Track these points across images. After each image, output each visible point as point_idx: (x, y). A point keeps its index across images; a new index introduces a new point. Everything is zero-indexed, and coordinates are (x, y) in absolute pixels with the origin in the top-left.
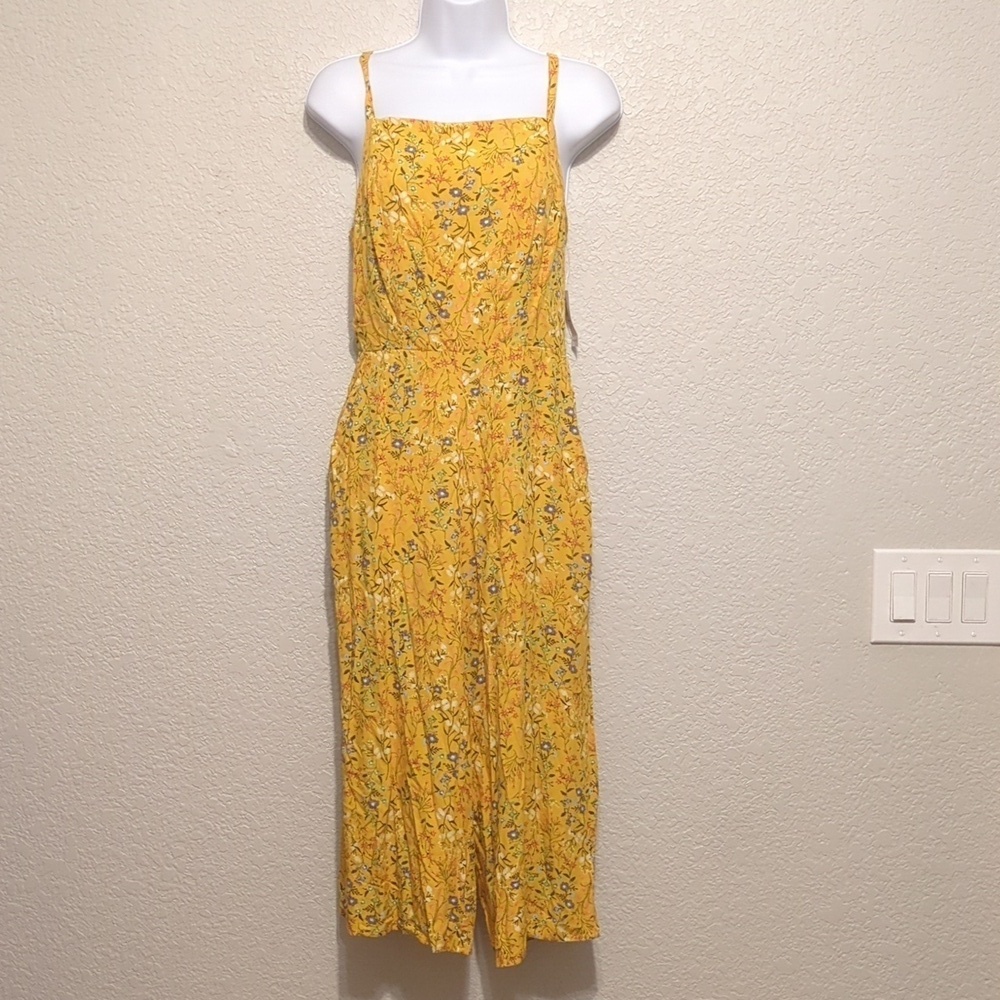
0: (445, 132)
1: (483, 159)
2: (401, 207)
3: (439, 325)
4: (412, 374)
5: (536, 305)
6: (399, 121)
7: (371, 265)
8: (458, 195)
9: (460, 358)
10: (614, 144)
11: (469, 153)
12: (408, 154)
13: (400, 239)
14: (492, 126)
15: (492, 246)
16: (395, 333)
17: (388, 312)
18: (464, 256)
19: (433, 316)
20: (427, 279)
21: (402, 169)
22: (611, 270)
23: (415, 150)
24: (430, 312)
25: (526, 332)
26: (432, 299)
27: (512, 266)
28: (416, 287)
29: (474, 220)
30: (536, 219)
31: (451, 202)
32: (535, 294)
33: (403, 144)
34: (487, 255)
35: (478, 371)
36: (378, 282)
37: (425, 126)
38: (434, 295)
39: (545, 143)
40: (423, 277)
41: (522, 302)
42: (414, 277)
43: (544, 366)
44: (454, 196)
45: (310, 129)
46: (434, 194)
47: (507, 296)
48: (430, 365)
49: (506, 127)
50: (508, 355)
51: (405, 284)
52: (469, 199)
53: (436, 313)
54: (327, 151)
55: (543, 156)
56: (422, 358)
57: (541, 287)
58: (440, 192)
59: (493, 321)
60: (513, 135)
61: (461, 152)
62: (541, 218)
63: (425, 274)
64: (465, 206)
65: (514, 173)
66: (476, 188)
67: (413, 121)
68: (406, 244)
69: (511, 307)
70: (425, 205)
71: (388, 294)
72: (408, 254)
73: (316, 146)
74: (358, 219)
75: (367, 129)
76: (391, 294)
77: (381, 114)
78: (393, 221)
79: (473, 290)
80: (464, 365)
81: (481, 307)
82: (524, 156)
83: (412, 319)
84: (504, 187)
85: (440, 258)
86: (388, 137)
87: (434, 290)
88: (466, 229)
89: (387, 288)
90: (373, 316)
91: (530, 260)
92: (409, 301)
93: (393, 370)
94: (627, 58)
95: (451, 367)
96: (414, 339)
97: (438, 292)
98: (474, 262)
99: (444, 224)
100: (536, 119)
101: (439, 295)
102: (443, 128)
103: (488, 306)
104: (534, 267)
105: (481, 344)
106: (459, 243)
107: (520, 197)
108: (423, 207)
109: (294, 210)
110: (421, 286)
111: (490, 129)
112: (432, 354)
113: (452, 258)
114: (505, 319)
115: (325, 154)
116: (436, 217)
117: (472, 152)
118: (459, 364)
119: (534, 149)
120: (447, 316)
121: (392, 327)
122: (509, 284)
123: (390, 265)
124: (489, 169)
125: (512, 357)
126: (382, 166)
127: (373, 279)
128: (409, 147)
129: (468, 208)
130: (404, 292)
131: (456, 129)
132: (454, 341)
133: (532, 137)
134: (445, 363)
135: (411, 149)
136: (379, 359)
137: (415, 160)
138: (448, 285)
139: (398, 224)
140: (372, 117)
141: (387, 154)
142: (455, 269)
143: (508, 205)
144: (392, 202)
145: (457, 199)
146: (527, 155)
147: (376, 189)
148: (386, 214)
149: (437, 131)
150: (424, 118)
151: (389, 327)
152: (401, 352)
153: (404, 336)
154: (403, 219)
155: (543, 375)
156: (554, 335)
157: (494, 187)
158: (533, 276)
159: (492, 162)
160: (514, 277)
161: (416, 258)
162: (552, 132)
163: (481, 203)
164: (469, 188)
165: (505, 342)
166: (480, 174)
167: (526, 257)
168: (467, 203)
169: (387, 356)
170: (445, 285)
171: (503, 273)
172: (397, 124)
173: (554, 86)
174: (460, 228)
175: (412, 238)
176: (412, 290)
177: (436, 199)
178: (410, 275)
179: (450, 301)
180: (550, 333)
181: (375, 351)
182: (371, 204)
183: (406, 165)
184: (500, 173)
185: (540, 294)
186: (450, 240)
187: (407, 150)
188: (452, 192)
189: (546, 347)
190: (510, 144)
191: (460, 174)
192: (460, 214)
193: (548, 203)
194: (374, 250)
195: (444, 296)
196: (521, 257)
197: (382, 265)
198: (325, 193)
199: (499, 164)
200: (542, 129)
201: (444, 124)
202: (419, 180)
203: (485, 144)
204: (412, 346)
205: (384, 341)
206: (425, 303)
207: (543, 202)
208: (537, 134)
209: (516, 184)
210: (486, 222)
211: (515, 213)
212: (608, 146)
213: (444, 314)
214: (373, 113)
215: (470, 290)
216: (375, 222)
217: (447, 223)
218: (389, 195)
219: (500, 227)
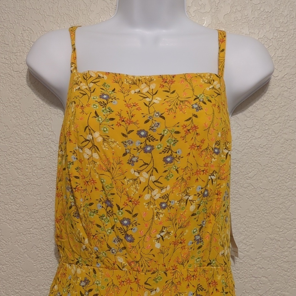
0: (135, 84)
1: (166, 106)
2: (94, 145)
3: (125, 248)
4: (101, 289)
5: (210, 231)
6: (96, 74)
7: (68, 193)
8: (144, 136)
9: (142, 277)
10: (265, 99)
11: (154, 101)
12: (102, 100)
13: (93, 173)
14: (174, 79)
15: (173, 180)
16: (87, 252)
17: (81, 234)
18: (148, 188)
19: (120, 240)
20: (115, 208)
21: (96, 113)
22: (262, 195)
23: (108, 97)
24: (117, 236)
25: (201, 254)
26: (119, 225)
27: (190, 198)
28: (105, 213)
29: (158, 158)
30: (212, 157)
31: (137, 141)
32: (210, 222)
33: (98, 92)
34: (168, 188)
35: (158, 289)
36: (73, 208)
37: (117, 78)
38: (122, 222)
39: (219, 94)
40: (111, 206)
41: (198, 229)
42: (104, 205)
43: (215, 283)
44: (141, 136)
45: (31, 83)
46: (124, 135)
47: (185, 224)
48: (116, 282)
49: (186, 80)
50: (185, 276)
51: (96, 212)
52: (154, 139)
53: (122, 237)
54: (43, 100)
55: (217, 105)
56: (109, 276)
57: (215, 215)
58: (129, 133)
59: (172, 246)
60: (192, 86)
61: (148, 100)
62: (216, 156)
63: (114, 203)
64: (150, 146)
65: (194, 118)
66: (160, 130)
67: (107, 74)
68: (97, 177)
69: (189, 234)
70: (115, 144)
71: (81, 219)
72: (99, 185)
73: (35, 96)
74: (61, 153)
75: (70, 81)
76: (84, 219)
77: (82, 69)
78: (86, 157)
79: (156, 219)
80: (146, 283)
81: (162, 234)
82: (202, 104)
83: (101, 242)
84: (185, 129)
85: (127, 189)
86: (87, 87)
87: (121, 217)
88: (151, 165)
89: (81, 214)
90: (69, 235)
91: (206, 193)
92: (98, 226)
93: (83, 284)
94: (276, 35)
95: (134, 286)
96: (103, 258)
97: (124, 219)
98: (157, 194)
99: (131, 160)
100: (211, 74)
101: (126, 222)
102: (133, 80)
103: (168, 233)
104: (210, 199)
105: (161, 265)
106: (144, 177)
107: (199, 138)
108: (113, 146)
109: (16, 144)
110: (110, 214)
111: (173, 82)
112: (118, 272)
113: (137, 190)
114: (184, 244)
115: (42, 102)
116: (125, 155)
117: (157, 100)
118: (142, 283)
119: (210, 99)
120: (132, 241)
121: (84, 247)
122: (187, 214)
123: (84, 194)
124: (172, 115)
125: (188, 278)
126: (79, 110)
127: (69, 205)
128: (103, 94)
129: (152, 148)
130: (95, 218)
131: (144, 81)
132: (137, 262)
133: (208, 89)
134: (129, 281)
135: (105, 96)
136: (73, 272)
137: (108, 106)
138: (134, 213)
139: (91, 160)
140: (75, 71)
141: (84, 100)
142: (140, 200)
143: (188, 145)
144: (87, 140)
145: (143, 139)
146: (205, 103)
147: (73, 129)
148: (81, 151)
149: (127, 82)
150: (117, 72)
151: (81, 247)
152: (91, 269)
153: (94, 256)
154: (96, 156)
155: (215, 291)
156: (223, 254)
157: (177, 129)
158: (208, 206)
159: (174, 108)
160: (192, 208)
161: (106, 189)
162: (223, 85)
163: (165, 143)
164: (154, 130)
165: (183, 264)
166: (164, 118)
167: (203, 190)
168: (152, 143)
169: (79, 271)
170: (131, 213)
171: (183, 204)
172: (94, 75)
173: (223, 50)
174: (146, 164)
175: (103, 172)
176: (101, 217)
177: (125, 139)
178: (100, 204)
179: (135, 227)
180: (220, 253)
181: (70, 264)
182: (68, 142)
183: (99, 109)
184: (181, 117)
185: (213, 222)
186: (136, 174)
187: (101, 97)
188: (139, 133)
189: (217, 266)
190: (190, 93)
191: (146, 119)
192: (146, 152)
193: (222, 144)
194: (70, 180)
195: (129, 223)
196: (199, 191)
197: (77, 194)
198: (40, 132)
199: (181, 110)
200: (215, 83)
201: (134, 77)
202: (111, 122)
203: (168, 94)
204: (100, 264)
205: (77, 257)
206: (113, 228)
207: (218, 143)
208: (211, 87)
209: (196, 127)
210: (169, 159)
211: (195, 152)
212: (260, 100)
213: (129, 238)
214: (76, 68)
215: (153, 218)
216: (72, 157)
217: (134, 159)
218: (84, 134)
219: (181, 164)
